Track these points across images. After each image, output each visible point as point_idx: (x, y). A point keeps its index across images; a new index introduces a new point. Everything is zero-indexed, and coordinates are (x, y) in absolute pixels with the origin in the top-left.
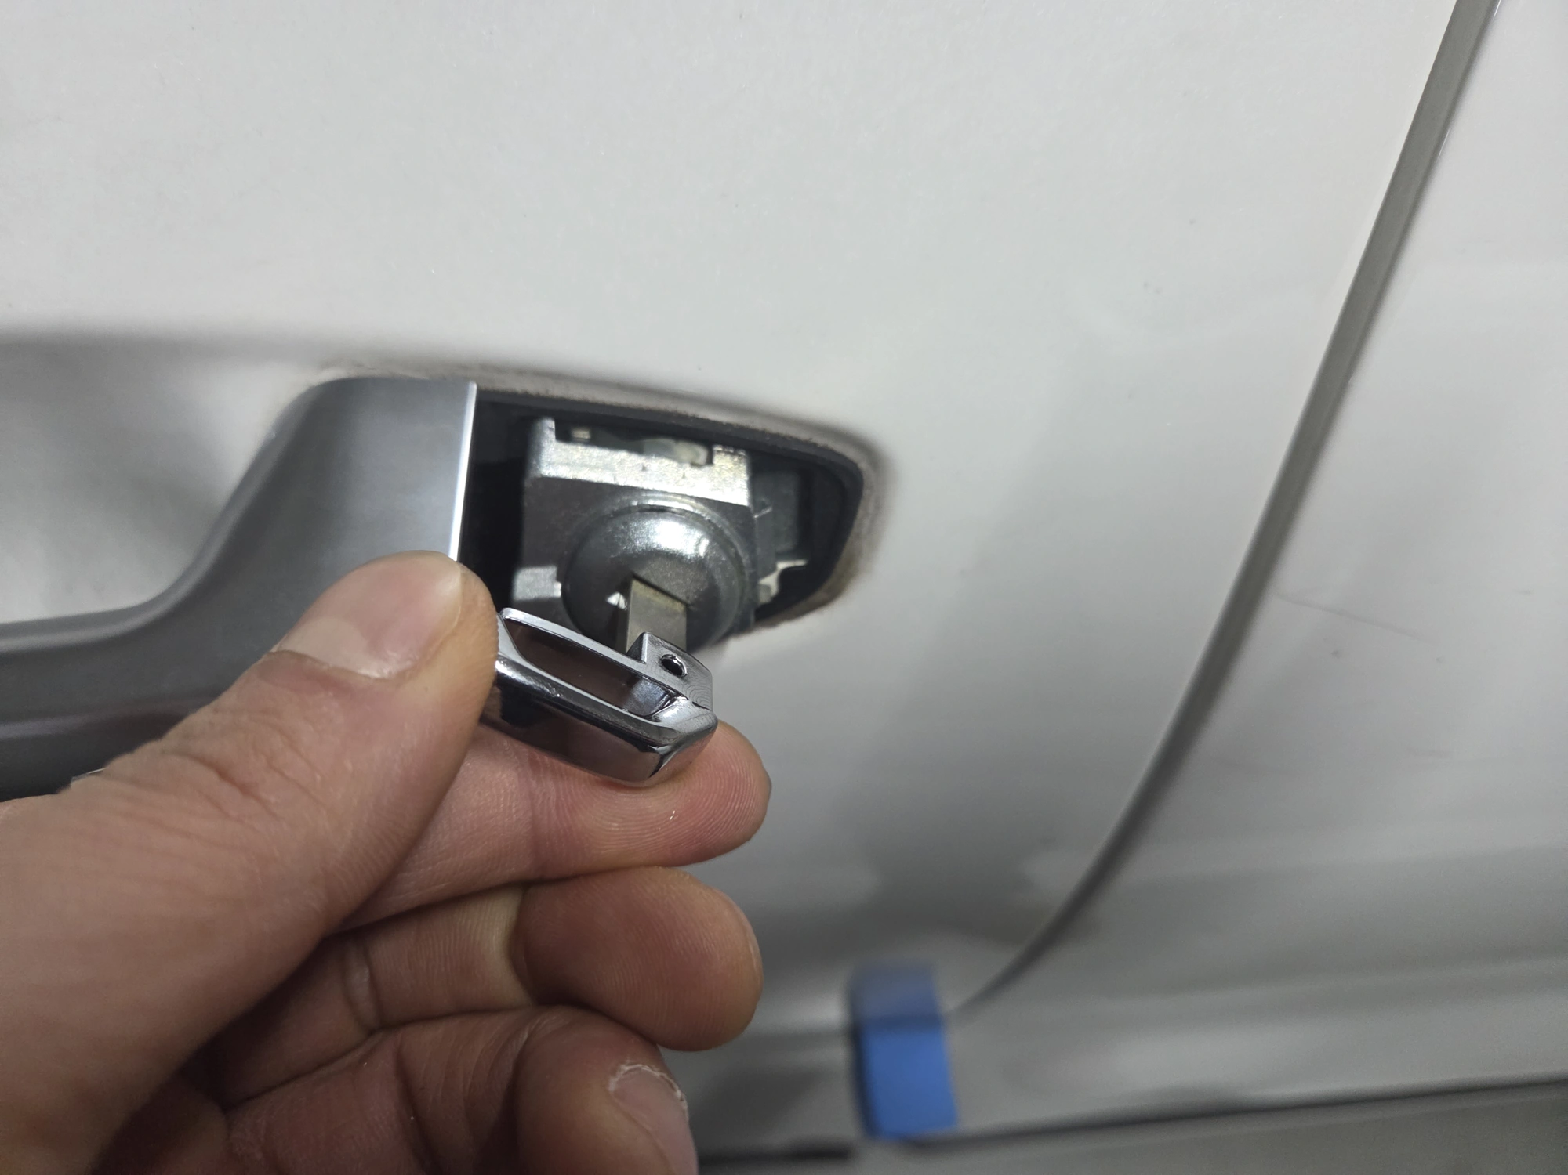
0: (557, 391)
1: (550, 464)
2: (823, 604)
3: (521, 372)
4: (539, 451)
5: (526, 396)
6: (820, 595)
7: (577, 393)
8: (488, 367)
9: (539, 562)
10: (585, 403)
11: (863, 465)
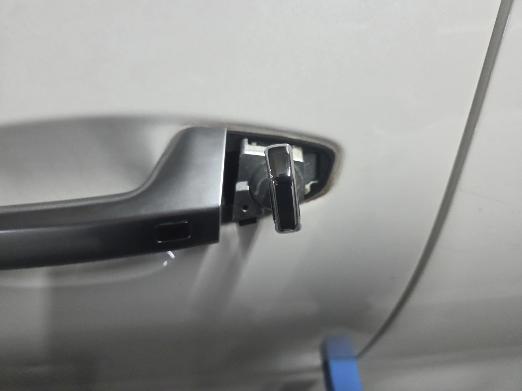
0: (248, 130)
1: (247, 150)
2: (323, 194)
3: (239, 125)
4: (244, 147)
5: (239, 132)
6: (322, 192)
7: (254, 131)
8: (231, 124)
9: (243, 180)
10: (256, 134)
11: (335, 151)
